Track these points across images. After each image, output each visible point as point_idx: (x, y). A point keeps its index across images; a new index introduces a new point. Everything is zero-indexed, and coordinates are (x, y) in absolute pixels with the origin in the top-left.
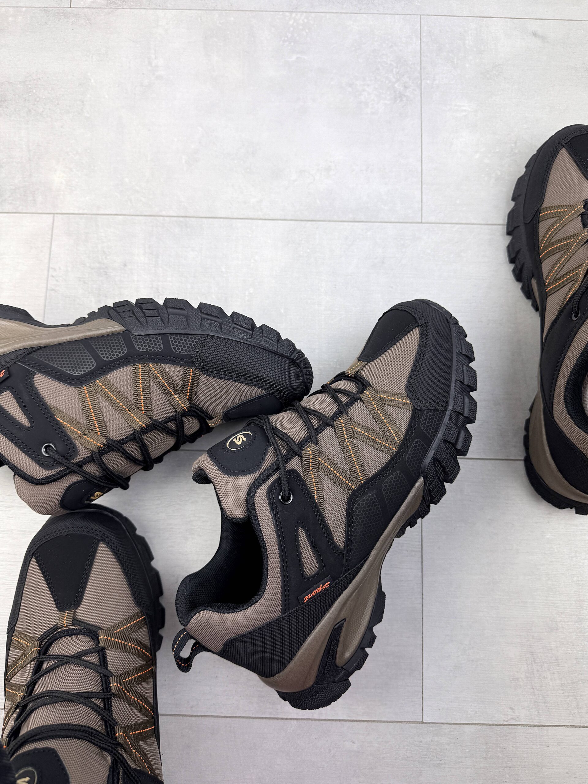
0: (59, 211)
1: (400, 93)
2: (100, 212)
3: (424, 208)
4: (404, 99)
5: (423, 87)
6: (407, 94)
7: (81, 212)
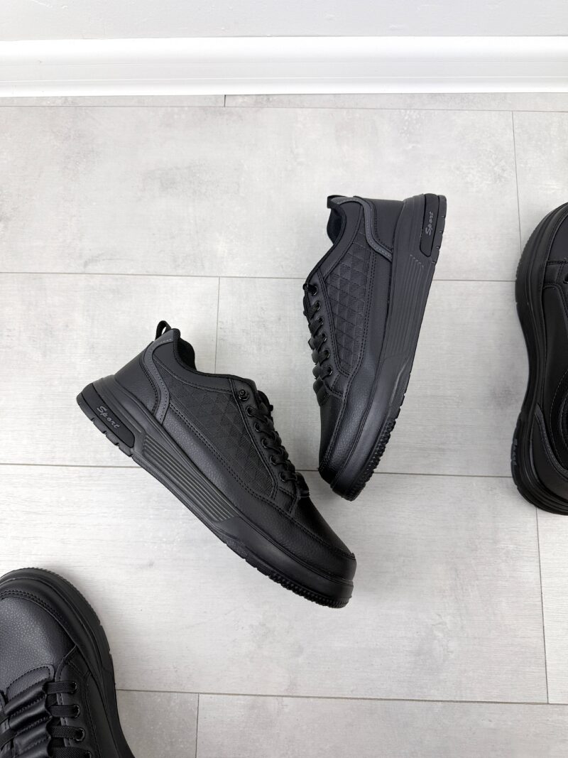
0: (223, 275)
1: (499, 175)
2: (258, 276)
4: (503, 180)
5: (518, 170)
6: (505, 175)
7: (241, 275)
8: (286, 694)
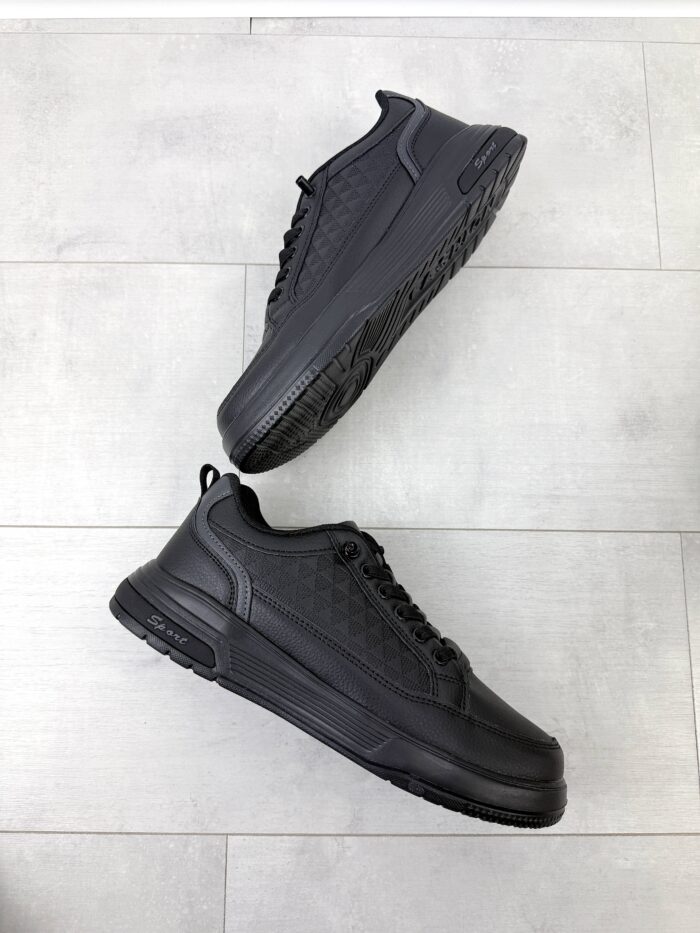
1: (626, 127)
3: (662, 254)
5: (651, 121)
6: (634, 128)
8: (349, 832)
